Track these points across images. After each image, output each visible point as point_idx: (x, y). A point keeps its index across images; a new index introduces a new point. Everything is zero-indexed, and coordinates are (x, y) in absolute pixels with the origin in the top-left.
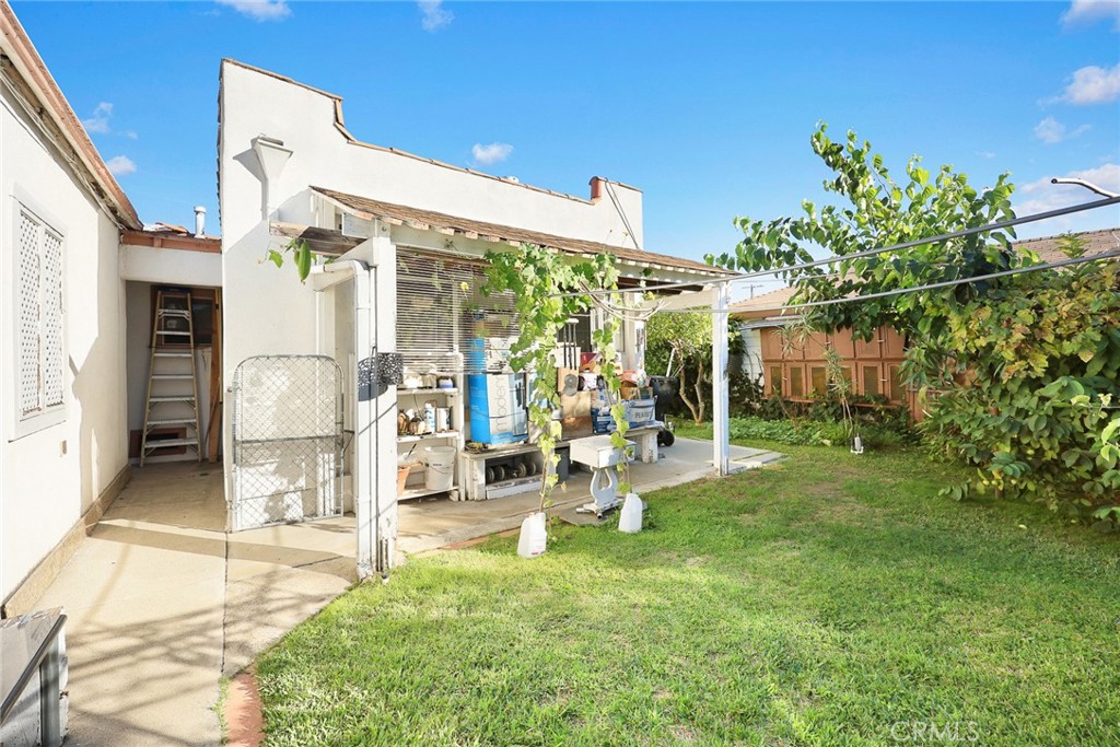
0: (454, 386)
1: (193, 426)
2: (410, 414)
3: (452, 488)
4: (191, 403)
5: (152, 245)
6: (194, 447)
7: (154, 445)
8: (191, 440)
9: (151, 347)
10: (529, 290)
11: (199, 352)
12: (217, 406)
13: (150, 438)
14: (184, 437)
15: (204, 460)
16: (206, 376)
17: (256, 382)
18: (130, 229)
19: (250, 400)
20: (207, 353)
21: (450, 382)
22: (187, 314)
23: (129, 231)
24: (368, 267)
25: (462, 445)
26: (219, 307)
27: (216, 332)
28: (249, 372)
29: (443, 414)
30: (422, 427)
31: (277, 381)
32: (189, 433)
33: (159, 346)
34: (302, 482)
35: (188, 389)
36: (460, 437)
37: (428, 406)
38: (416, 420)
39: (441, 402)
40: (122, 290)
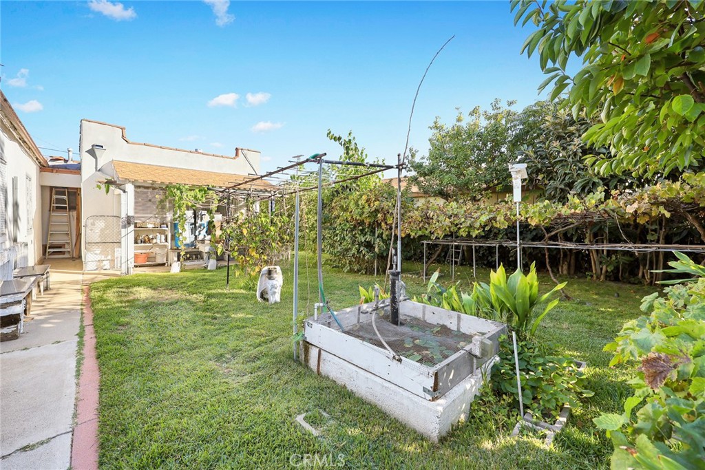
0: (167, 227)
1: (68, 243)
2: (151, 237)
3: (165, 262)
4: (68, 234)
5: (52, 172)
6: (69, 252)
7: (52, 250)
8: (67, 249)
9: (50, 211)
10: (177, 198)
11: (71, 213)
12: (79, 235)
13: (50, 248)
14: (64, 248)
15: (73, 258)
16: (74, 223)
17: (93, 224)
18: (44, 166)
19: (91, 230)
20: (74, 213)
21: (165, 226)
22: (65, 197)
23: (43, 167)
24: (124, 192)
25: (169, 247)
26: (79, 195)
27: (78, 205)
28: (90, 221)
29: (163, 237)
30: (154, 241)
31: (100, 224)
32: (66, 246)
33: (53, 210)
34: (109, 257)
35: (66, 228)
36: (169, 244)
37: (158, 234)
38: (152, 239)
39: (162, 232)
40: (40, 189)
